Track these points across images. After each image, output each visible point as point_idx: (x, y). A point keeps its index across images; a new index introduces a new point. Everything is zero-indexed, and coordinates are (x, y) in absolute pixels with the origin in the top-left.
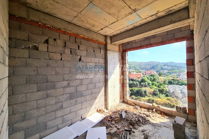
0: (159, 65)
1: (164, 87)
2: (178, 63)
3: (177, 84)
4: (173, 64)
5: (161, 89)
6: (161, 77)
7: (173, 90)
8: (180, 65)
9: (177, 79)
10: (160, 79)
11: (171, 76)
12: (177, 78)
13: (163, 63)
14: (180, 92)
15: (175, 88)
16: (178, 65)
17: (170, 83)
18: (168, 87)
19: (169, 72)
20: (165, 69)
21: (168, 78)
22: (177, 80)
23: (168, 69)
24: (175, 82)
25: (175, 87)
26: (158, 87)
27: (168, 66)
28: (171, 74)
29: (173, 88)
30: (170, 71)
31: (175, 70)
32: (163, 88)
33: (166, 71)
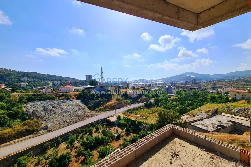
0: (12, 75)
1: (18, 108)
2: (41, 74)
3: (39, 100)
4: (36, 75)
5: (13, 112)
6: (15, 93)
7: (34, 109)
8: (44, 76)
9: (40, 93)
10: (14, 96)
11: (32, 91)
12: (40, 92)
13: (21, 72)
14: (42, 109)
15: (36, 105)
16: (41, 77)
17: (30, 100)
18: (27, 106)
19: (30, 86)
20: (24, 81)
21: (27, 93)
22: (40, 95)
23: (28, 81)
24: (37, 97)
25: (37, 105)
26: (8, 109)
27: (28, 77)
28: (32, 87)
29: (33, 107)
30: (31, 84)
31: (38, 82)
32: (17, 110)
33: (24, 84)
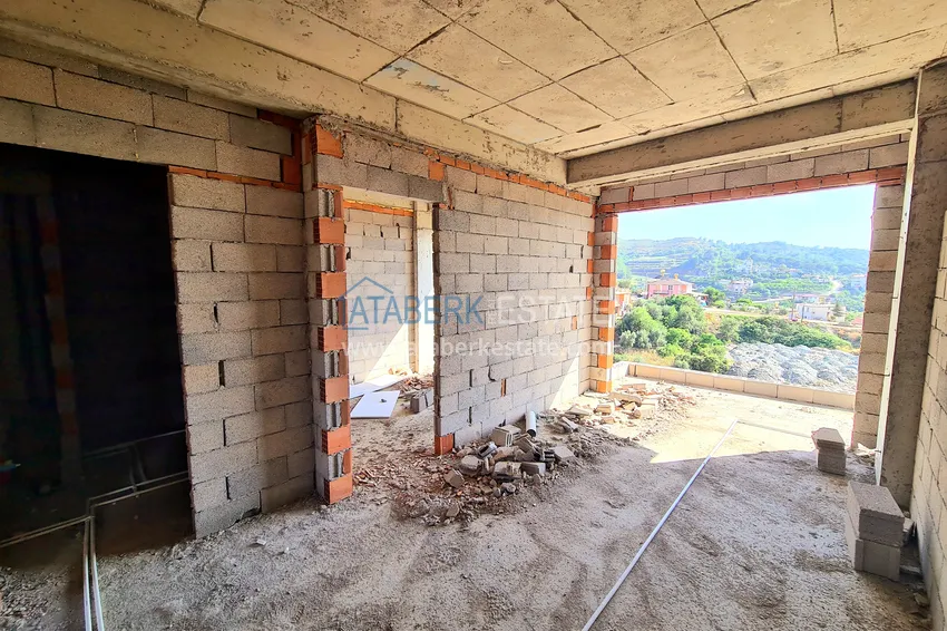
0: (716, 255)
1: (715, 351)
2: (802, 249)
3: (777, 341)
4: (782, 254)
5: (702, 358)
6: (713, 310)
7: (753, 365)
8: (813, 256)
9: (780, 317)
10: (709, 316)
11: (760, 307)
12: (783, 313)
13: (739, 246)
14: (779, 371)
15: (762, 355)
16: (801, 258)
17: (748, 334)
18: (737, 351)
19: (758, 290)
20: (742, 274)
21: (743, 314)
22: (781, 325)
23: (755, 273)
24: (770, 331)
25: (767, 354)
26: (694, 350)
27: (757, 260)
28: (765, 297)
29: (755, 357)
30: (762, 285)
31: (785, 278)
32: (712, 355)
33: (743, 284)
